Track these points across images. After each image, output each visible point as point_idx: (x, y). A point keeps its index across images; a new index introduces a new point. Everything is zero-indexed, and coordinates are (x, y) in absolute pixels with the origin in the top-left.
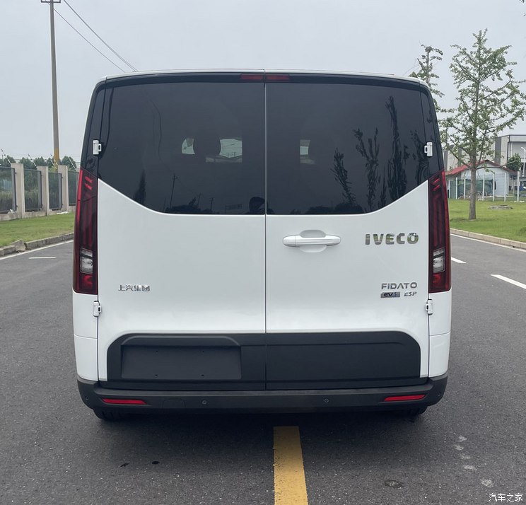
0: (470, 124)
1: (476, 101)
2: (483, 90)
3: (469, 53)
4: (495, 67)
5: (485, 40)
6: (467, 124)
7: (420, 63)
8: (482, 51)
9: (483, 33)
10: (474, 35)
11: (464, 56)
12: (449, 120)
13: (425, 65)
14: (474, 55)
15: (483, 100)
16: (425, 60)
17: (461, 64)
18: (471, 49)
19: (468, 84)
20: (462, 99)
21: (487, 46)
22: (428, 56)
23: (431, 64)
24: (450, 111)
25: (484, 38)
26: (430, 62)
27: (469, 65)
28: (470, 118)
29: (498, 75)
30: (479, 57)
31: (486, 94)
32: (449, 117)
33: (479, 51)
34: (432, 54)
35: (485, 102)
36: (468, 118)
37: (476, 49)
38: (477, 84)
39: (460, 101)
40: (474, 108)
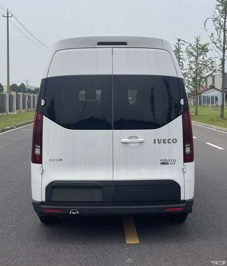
0: (194, 75)
1: (196, 66)
2: (199, 61)
3: (193, 46)
4: (204, 51)
5: (200, 40)
6: (192, 75)
7: (175, 46)
8: (198, 45)
9: (198, 37)
10: (195, 38)
11: (191, 47)
12: (185, 73)
13: (178, 47)
14: (195, 46)
15: (199, 65)
16: (178, 45)
17: (189, 50)
18: (194, 44)
19: (193, 59)
20: (190, 65)
21: (200, 43)
22: (179, 43)
23: (180, 47)
24: (185, 70)
25: (199, 39)
26: (180, 46)
27: (193, 51)
28: (194, 73)
29: (206, 55)
30: (197, 47)
31: (200, 63)
32: (185, 72)
33: (197, 45)
34: (181, 42)
35: (200, 65)
36: (193, 73)
37: (196, 44)
38: (197, 58)
39: (189, 66)
40: (196, 68)
